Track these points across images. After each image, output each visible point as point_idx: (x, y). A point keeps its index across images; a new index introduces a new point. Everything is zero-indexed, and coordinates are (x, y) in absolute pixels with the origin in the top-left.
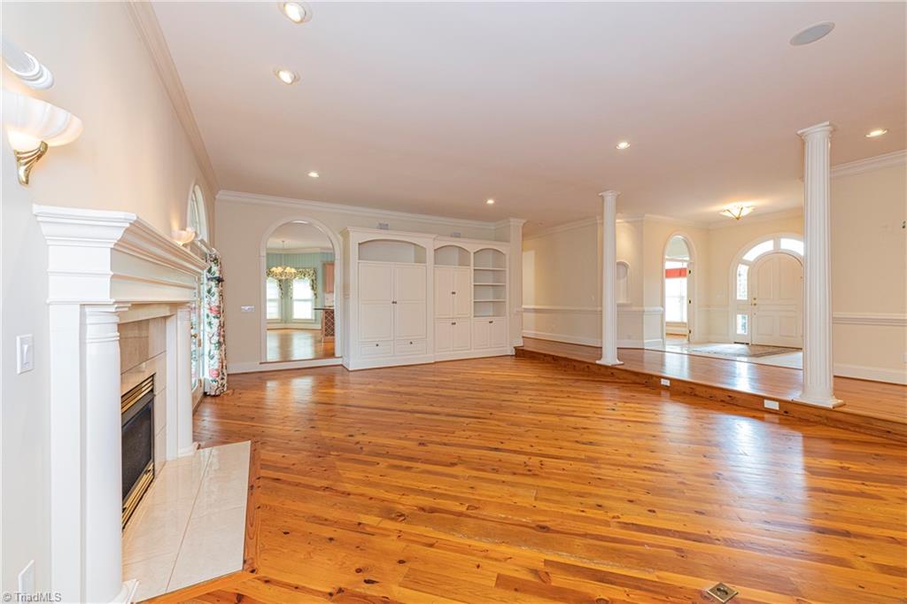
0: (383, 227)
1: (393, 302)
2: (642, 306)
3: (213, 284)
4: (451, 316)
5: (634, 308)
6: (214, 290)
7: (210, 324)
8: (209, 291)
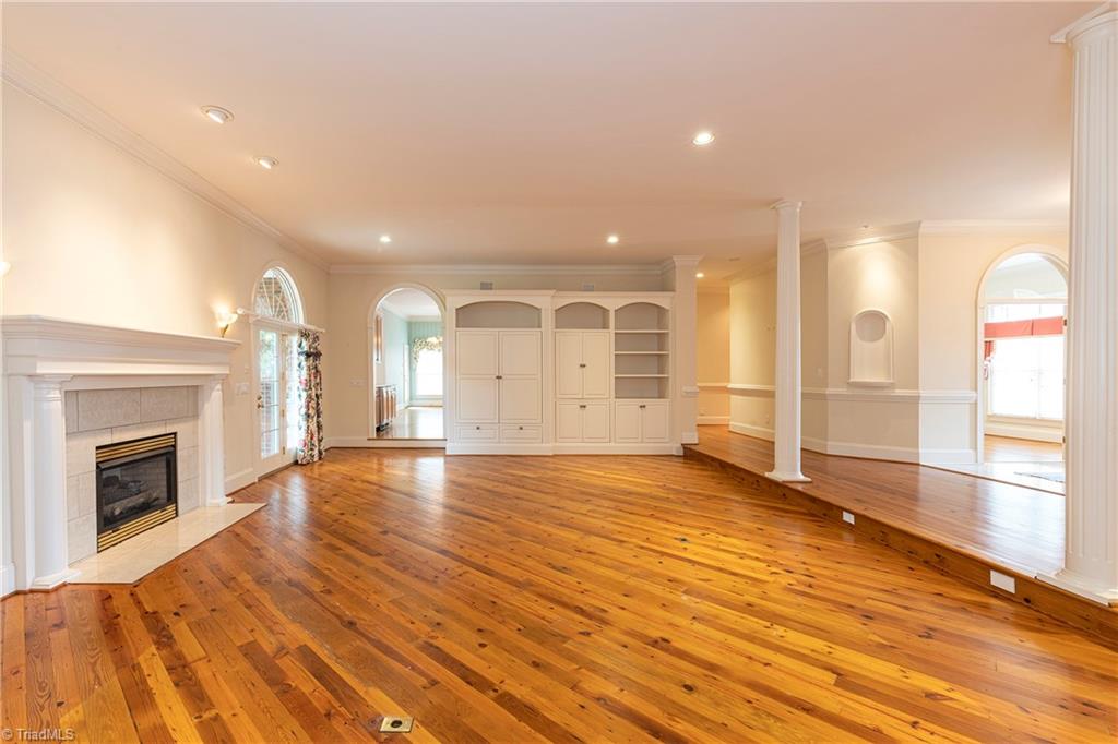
0: (486, 286)
1: (498, 377)
2: (917, 388)
3: (303, 357)
4: (580, 397)
5: (899, 392)
6: (304, 364)
7: (300, 396)
8: (300, 365)
